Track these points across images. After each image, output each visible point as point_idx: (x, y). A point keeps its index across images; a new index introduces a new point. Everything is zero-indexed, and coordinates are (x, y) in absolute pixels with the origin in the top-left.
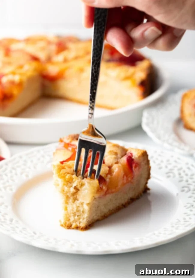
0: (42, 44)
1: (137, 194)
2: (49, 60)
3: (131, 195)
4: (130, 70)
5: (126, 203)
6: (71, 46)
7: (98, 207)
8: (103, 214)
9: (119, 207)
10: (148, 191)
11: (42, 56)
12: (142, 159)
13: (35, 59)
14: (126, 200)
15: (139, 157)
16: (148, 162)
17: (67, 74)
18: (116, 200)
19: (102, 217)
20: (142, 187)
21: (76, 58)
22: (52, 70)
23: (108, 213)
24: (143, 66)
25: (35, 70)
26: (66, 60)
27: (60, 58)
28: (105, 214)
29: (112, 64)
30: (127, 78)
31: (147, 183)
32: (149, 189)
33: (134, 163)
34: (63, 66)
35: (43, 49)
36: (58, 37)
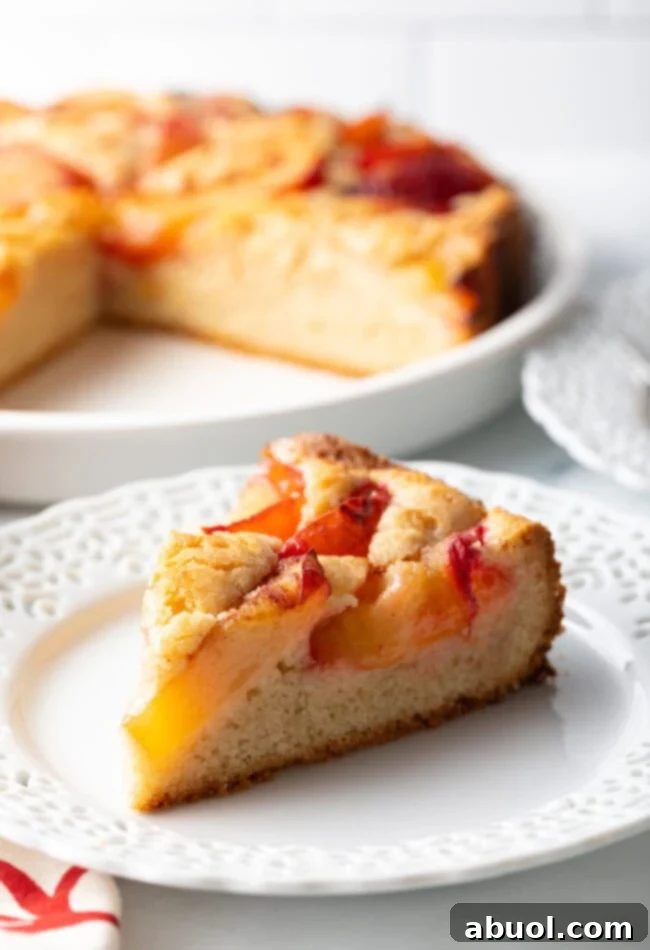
0: (109, 124)
1: (490, 685)
2: (130, 183)
3: (461, 683)
4: (430, 226)
5: (433, 714)
6: (220, 131)
7: (299, 710)
8: (319, 742)
9: (398, 722)
10: (549, 680)
11: (104, 169)
12: (518, 555)
13: (79, 181)
14: (437, 702)
15: (505, 546)
16: (552, 569)
17: (192, 238)
18: (385, 694)
19: (317, 751)
20: (516, 660)
21: (231, 179)
22: (139, 223)
23: (344, 740)
24: (477, 210)
25: (72, 223)
26: (190, 188)
27: (167, 179)
28: (335, 743)
29: (358, 206)
30: (413, 259)
31: (544, 648)
32: (551, 672)
33: (478, 565)
34: (179, 209)
35: (109, 143)
36: (178, 97)
